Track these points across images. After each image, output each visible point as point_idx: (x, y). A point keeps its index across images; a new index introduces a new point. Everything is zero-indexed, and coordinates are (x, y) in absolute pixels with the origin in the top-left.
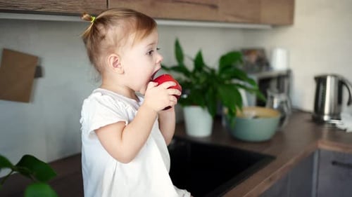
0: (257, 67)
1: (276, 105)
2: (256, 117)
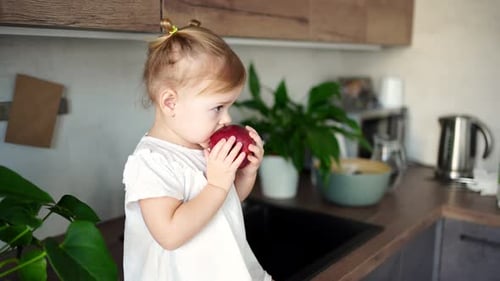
0: (359, 104)
1: (384, 157)
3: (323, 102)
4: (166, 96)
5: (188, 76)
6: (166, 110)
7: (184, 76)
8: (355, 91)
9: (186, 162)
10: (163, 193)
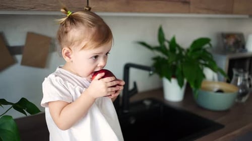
0: (233, 49)
1: (239, 83)
2: (220, 91)
3: (199, 49)
4: (65, 51)
5: (74, 40)
6: (67, 59)
7: (72, 40)
8: (231, 41)
9: (76, 83)
10: (57, 99)
